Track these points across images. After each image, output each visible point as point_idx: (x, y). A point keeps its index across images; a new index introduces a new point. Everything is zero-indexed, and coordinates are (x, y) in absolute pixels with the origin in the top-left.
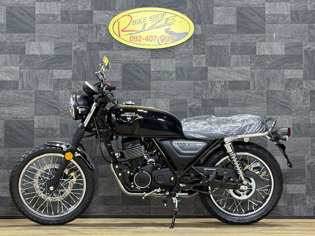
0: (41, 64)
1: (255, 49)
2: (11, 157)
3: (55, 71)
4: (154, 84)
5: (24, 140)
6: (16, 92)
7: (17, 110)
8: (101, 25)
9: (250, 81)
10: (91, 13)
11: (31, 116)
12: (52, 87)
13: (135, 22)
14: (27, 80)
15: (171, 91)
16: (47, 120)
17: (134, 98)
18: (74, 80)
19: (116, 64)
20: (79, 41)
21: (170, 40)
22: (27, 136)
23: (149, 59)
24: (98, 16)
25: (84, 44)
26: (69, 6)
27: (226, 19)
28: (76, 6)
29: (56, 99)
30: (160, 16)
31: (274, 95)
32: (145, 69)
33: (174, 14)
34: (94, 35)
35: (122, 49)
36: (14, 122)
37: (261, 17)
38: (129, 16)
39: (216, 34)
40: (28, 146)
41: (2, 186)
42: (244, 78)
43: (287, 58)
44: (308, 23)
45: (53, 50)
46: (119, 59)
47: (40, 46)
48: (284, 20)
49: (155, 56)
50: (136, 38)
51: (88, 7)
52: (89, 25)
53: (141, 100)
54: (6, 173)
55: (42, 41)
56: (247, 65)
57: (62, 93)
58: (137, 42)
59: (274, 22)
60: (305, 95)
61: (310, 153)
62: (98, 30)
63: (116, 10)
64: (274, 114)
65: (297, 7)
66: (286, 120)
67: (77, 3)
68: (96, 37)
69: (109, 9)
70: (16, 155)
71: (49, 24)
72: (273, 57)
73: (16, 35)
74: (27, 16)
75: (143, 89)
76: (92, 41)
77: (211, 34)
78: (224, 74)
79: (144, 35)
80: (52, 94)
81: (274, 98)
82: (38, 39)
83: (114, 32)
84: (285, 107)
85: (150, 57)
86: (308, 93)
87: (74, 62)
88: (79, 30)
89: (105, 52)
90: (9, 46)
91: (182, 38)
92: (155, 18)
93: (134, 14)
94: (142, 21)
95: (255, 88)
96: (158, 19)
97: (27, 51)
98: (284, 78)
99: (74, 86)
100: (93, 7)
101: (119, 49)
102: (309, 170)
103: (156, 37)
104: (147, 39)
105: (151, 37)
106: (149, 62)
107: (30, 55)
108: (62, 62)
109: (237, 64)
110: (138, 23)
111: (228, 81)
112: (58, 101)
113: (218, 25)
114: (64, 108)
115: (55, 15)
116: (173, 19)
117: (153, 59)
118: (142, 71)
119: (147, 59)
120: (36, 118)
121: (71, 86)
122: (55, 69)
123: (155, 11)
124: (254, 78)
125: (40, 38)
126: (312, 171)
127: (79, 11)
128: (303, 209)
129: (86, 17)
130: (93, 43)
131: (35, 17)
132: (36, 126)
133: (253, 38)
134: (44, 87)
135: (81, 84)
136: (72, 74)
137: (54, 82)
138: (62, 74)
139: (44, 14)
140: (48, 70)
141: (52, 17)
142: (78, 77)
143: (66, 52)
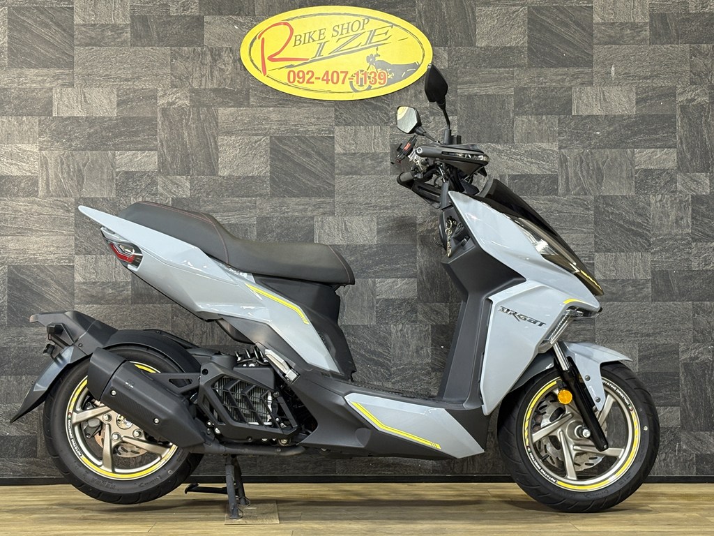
0: (89, 137)
1: (569, 102)
2: (24, 348)
3: (120, 155)
4: (341, 182)
5: (52, 309)
6: (33, 203)
7: (36, 243)
8: (222, 48)
9: (557, 175)
10: (199, 22)
11: (68, 255)
12: (114, 191)
13: (300, 40)
14: (56, 175)
15: (380, 197)
16: (104, 265)
17: (296, 214)
18: (162, 174)
19: (256, 138)
20: (174, 86)
21: (378, 80)
22: (59, 301)
23: (330, 125)
24: (215, 28)
25: (185, 93)
26: (150, 5)
27: (503, 34)
28: (166, 5)
30: (356, 26)
31: (611, 206)
32: (321, 148)
33: (387, 22)
34: (206, 71)
35: (270, 104)
36: (29, 270)
37: (584, 29)
38: (287, 27)
39: (482, 69)
41: (4, 412)
42: (544, 168)
43: (642, 124)
44: (691, 43)
45: (113, 107)
46: (263, 127)
47: (85, 97)
48: (634, 37)
49: (344, 120)
50: (301, 75)
51: (192, 9)
52: (194, 50)
53: (312, 218)
54: (13, 384)
55: (91, 86)
56: (551, 138)
58: (305, 85)
59: (613, 41)
60: (681, 205)
61: (690, 336)
62: (216, 61)
63: (256, 14)
64: (610, 250)
65: (665, 5)
66: (638, 262)
68: (212, 76)
69: (240, 11)
70: (34, 344)
71: (105, 48)
72: (611, 120)
73: (31, 73)
74: (56, 28)
75: (318, 193)
76: (201, 85)
77: (470, 68)
78: (499, 159)
79: (319, 68)
80: (114, 205)
81: (612, 213)
82: (81, 82)
83: (252, 61)
84: (636, 234)
85: (332, 121)
86: (687, 201)
88: (172, 60)
89: (233, 110)
90: (15, 99)
91: (406, 77)
92: (345, 31)
93: (297, 20)
94: (316, 36)
95: (568, 190)
96: (351, 33)
97: (55, 109)
98: (634, 168)
99: (162, 188)
100: (203, 8)
101: (263, 103)
102: (687, 375)
103: (346, 73)
104: (327, 78)
105: (335, 75)
106: (330, 133)
107: (62, 117)
108: (136, 133)
109: (528, 138)
110: (307, 41)
111: (509, 175)
113: (487, 48)
115: (118, 27)
116: (386, 33)
117: (340, 126)
118: (316, 152)
119: (325, 126)
120: (79, 261)
121: (157, 189)
122: (118, 150)
123: (345, 14)
124: (567, 169)
125: (84, 80)
126: (694, 378)
127: (171, 16)
128: (673, 461)
129: (189, 30)
130: (205, 89)
131: (74, 32)
132: (78, 278)
133: (565, 77)
134: (95, 191)
135: (177, 184)
136: (157, 160)
137: (116, 180)
138: (135, 160)
139: (92, 25)
140: (104, 152)
141: (112, 32)
142: (170, 167)
143: (145, 112)
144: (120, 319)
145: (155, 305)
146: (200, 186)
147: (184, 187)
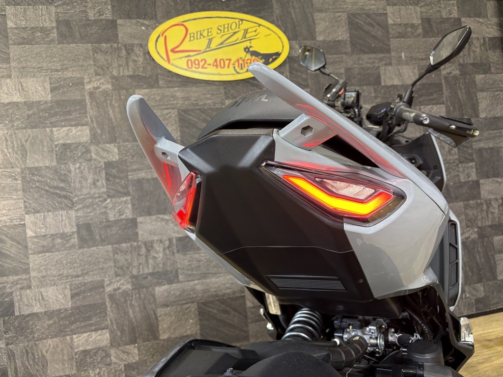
0: (28, 118)
1: (379, 77)
3: (57, 131)
5: (8, 261)
8: (133, 45)
10: (113, 24)
11: (19, 215)
12: (55, 160)
13: (193, 36)
14: (3, 151)
16: (51, 220)
18: (94, 144)
19: (167, 111)
20: (97, 74)
22: (14, 254)
23: (222, 99)
24: (127, 29)
25: (107, 80)
26: (72, 11)
27: (334, 31)
28: (85, 11)
29: (63, 181)
30: (234, 26)
34: (122, 62)
35: (175, 86)
37: (383, 28)
38: (183, 27)
40: (19, 271)
45: (47, 93)
46: (171, 103)
47: (22, 86)
48: (413, 34)
49: (232, 95)
50: (197, 62)
51: (106, 14)
52: (112, 46)
55: (26, 76)
57: (75, 169)
58: (200, 70)
59: (401, 36)
62: (130, 54)
63: (158, 18)
65: (429, 12)
67: (86, 6)
68: (128, 66)
69: (145, 16)
71: (36, 46)
76: (119, 73)
80: (56, 171)
82: (18, 74)
83: (158, 53)
85: (223, 96)
87: (91, 112)
88: (94, 55)
89: (147, 91)
91: (272, 62)
92: (226, 30)
94: (205, 34)
99: (96, 154)
100: (115, 13)
101: (170, 85)
103: (230, 60)
104: (216, 64)
105: (222, 62)
106: (222, 105)
107: (3, 103)
108: (69, 113)
110: (199, 37)
112: (69, 184)
113: (324, 42)
114: (81, 195)
115: (46, 29)
116: (255, 31)
117: (229, 99)
119: (218, 100)
120: (29, 219)
121: (91, 156)
122: (55, 127)
123: (225, 17)
125: (20, 72)
127: (90, 20)
129: (105, 31)
130: (123, 76)
131: (8, 34)
132: (30, 233)
133: (374, 60)
134: (38, 161)
135: (107, 151)
136: (89, 133)
137: (56, 151)
138: (71, 134)
139: (23, 28)
140: (42, 129)
141: (41, 33)
142: (101, 138)
143: (75, 95)
144: (70, 262)
145: (99, 247)
146: (126, 151)
147: (113, 153)
